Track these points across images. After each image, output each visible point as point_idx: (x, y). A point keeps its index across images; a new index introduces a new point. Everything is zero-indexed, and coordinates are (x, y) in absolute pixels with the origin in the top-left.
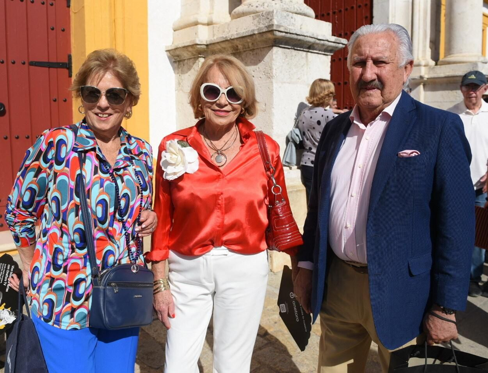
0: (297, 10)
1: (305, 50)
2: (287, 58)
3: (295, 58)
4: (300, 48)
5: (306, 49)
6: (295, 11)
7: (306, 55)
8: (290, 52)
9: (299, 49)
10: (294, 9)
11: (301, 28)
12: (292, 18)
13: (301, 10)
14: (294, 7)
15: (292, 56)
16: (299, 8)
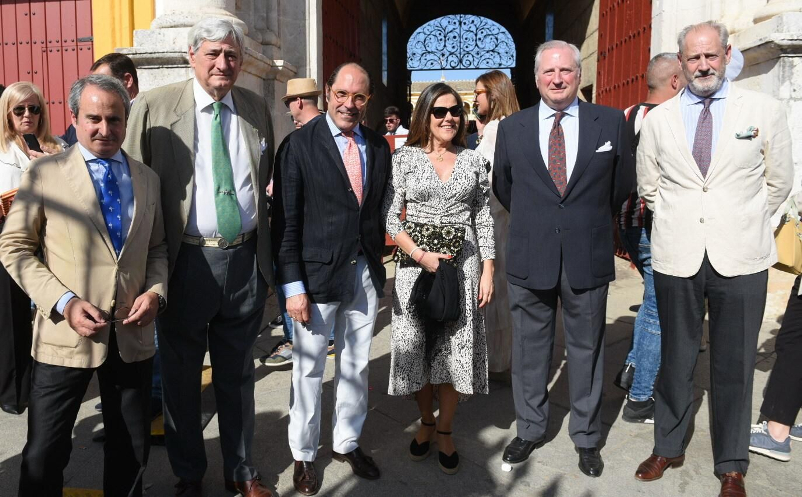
0: (170, 23)
1: (179, 66)
2: (155, 79)
3: (168, 77)
4: (172, 64)
5: (181, 64)
6: (168, 24)
7: (186, 71)
8: (160, 72)
9: (170, 66)
10: (167, 23)
11: (174, 43)
12: (159, 34)
13: (174, 22)
14: (166, 20)
15: (164, 76)
16: (172, 20)
